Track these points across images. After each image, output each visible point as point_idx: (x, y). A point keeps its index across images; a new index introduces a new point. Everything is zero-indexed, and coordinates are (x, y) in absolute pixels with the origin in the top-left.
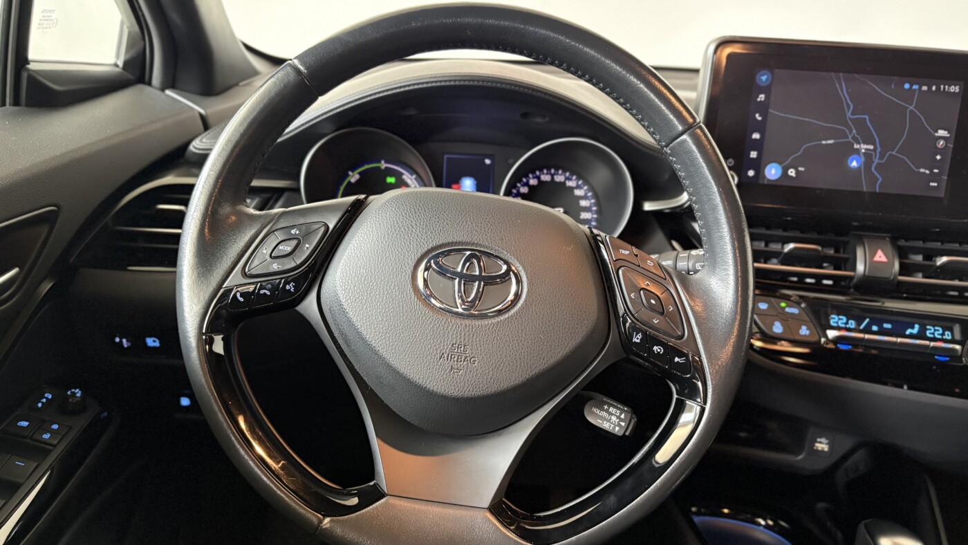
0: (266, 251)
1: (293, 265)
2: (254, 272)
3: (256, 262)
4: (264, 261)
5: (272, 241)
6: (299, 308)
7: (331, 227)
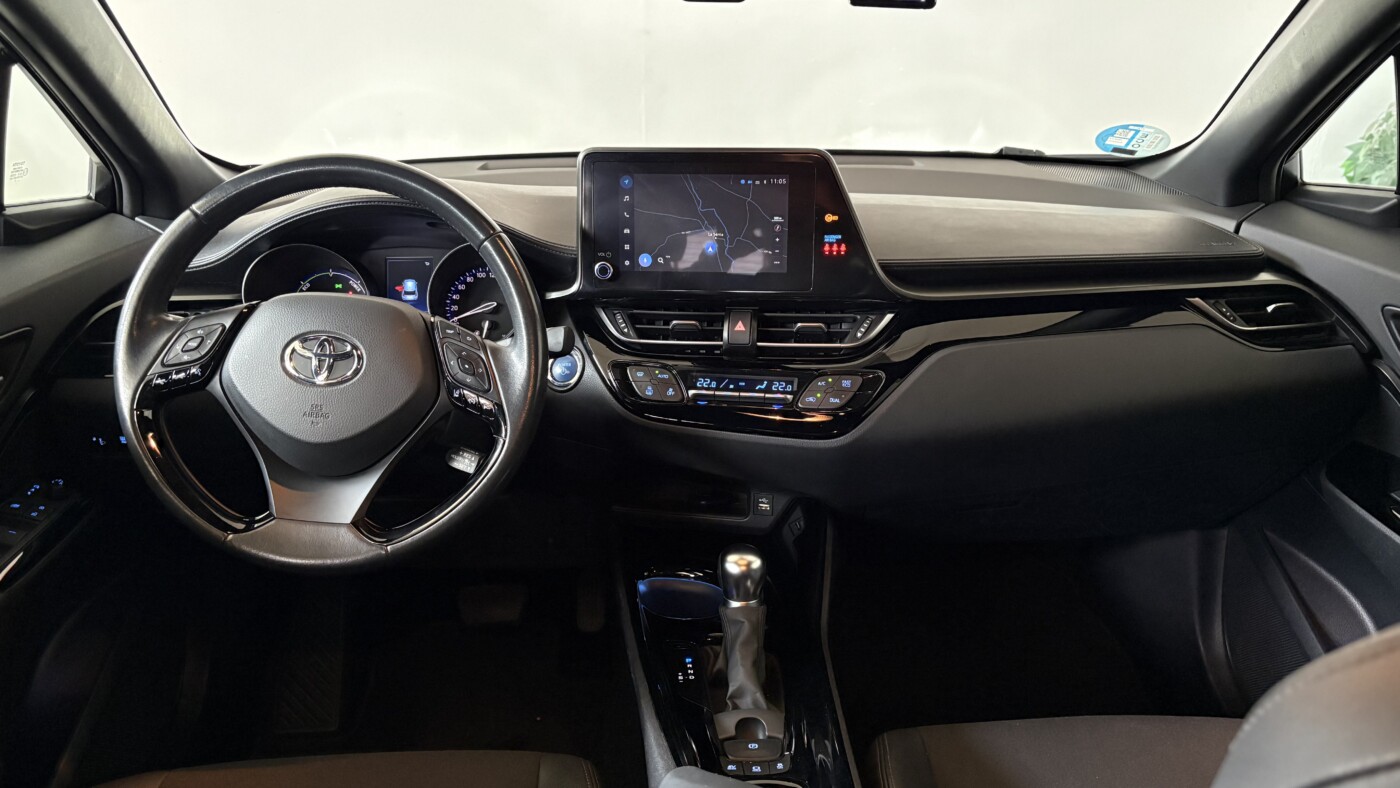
0: (178, 347)
1: (199, 356)
2: (170, 363)
3: (172, 355)
4: (177, 353)
5: (184, 340)
6: (208, 388)
7: (227, 326)
